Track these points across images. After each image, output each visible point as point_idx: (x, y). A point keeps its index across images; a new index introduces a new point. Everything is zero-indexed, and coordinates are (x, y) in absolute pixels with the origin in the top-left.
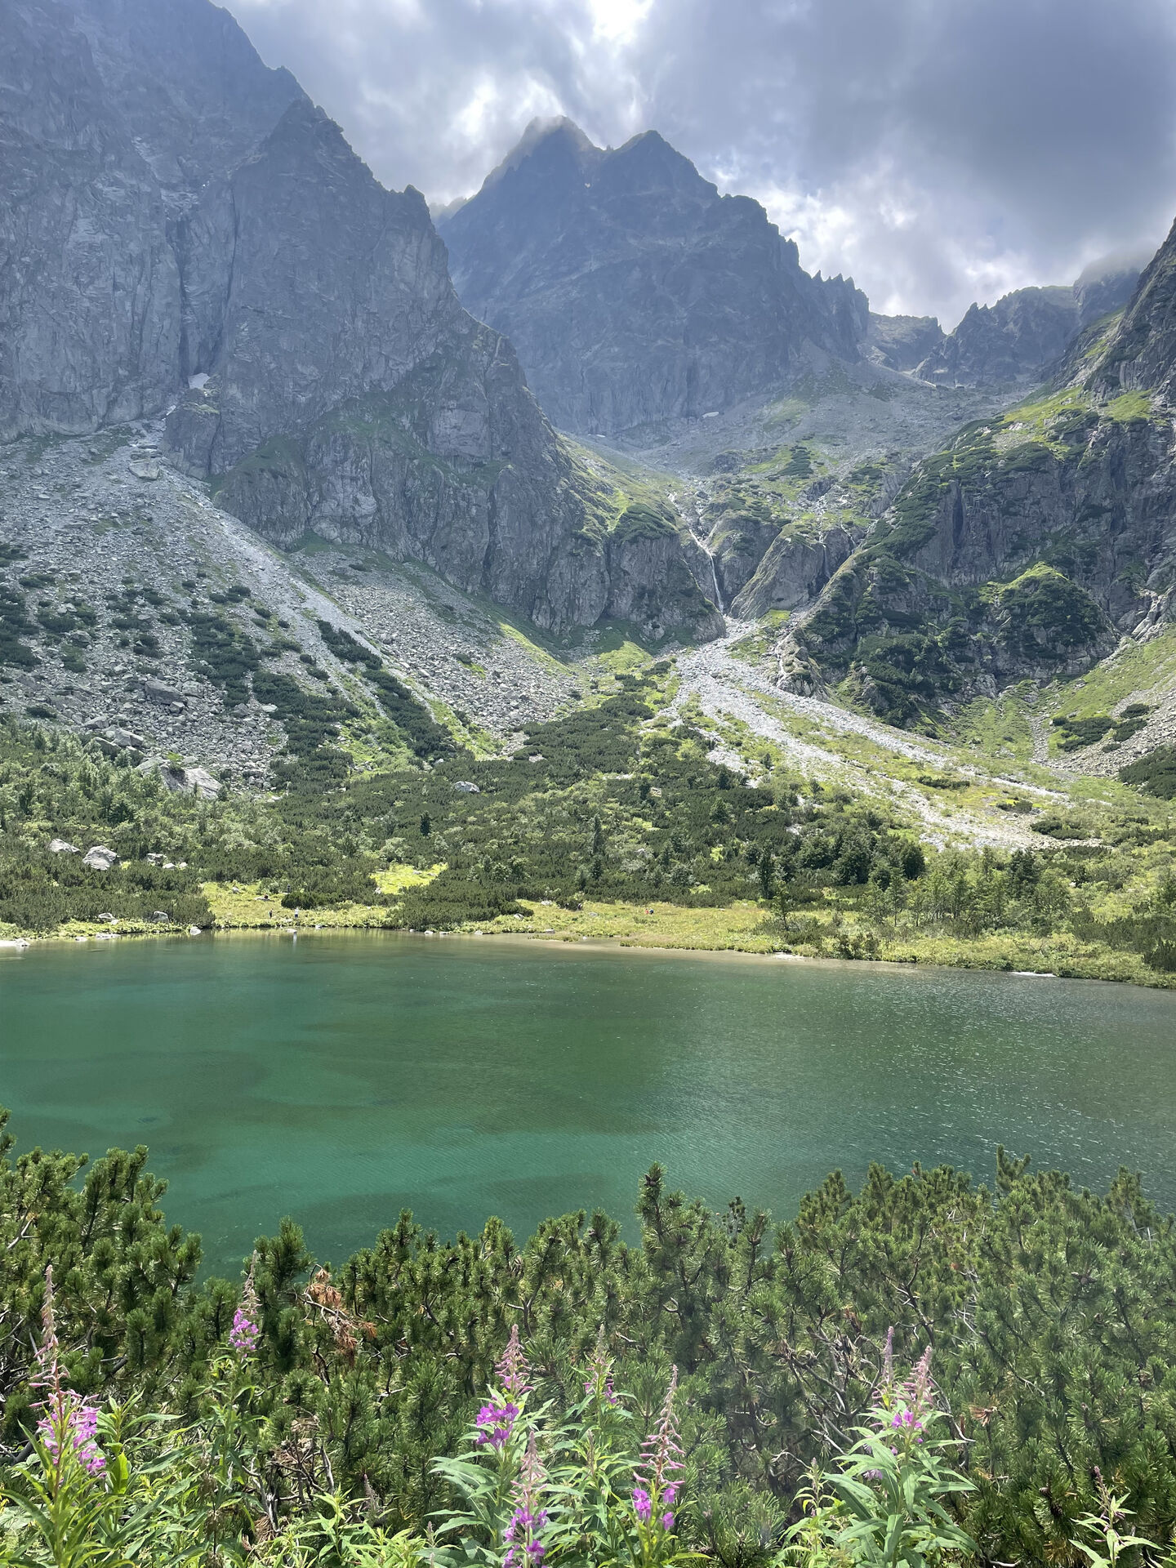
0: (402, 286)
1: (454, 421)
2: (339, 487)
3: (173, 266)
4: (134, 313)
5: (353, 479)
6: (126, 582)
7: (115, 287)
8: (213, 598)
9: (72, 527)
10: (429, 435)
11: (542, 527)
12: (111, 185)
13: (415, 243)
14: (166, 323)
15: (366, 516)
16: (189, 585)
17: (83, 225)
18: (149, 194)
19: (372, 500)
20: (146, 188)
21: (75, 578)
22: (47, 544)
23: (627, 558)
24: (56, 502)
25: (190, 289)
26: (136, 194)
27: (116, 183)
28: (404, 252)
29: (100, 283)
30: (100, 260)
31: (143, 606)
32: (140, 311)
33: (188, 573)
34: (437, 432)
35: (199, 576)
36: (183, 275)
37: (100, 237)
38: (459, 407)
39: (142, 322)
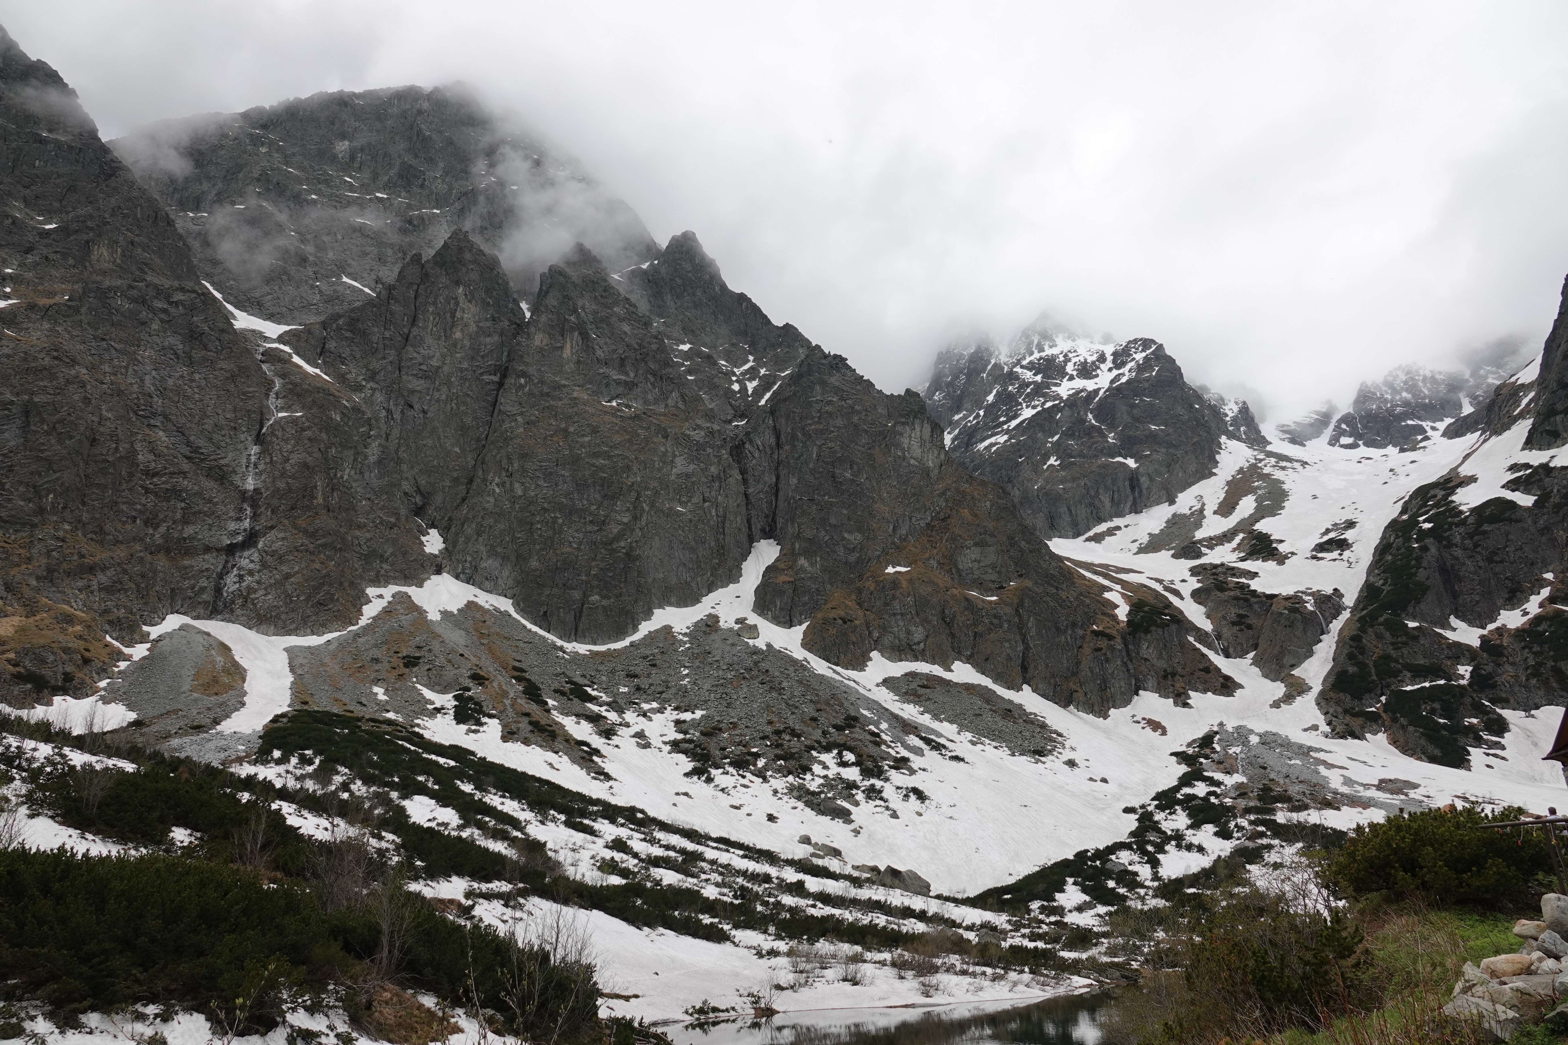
0: (912, 462)
1: (973, 557)
2: (893, 622)
3: (740, 477)
4: (717, 516)
5: (902, 614)
6: (770, 723)
7: (704, 501)
8: (834, 727)
9: (717, 686)
10: (954, 571)
11: (1065, 632)
12: (695, 430)
13: (918, 428)
14: (739, 519)
15: (919, 643)
16: (814, 719)
17: (680, 461)
18: (719, 431)
19: (920, 628)
20: (716, 427)
21: (735, 725)
22: (706, 702)
23: (1145, 647)
24: (698, 667)
25: (750, 490)
26: (711, 433)
27: (699, 427)
28: (910, 437)
29: (695, 500)
30: (693, 483)
31: (790, 741)
32: (721, 513)
33: (809, 710)
34: (961, 567)
35: (818, 710)
36: (745, 481)
37: (692, 467)
38: (976, 544)
39: (724, 523)
